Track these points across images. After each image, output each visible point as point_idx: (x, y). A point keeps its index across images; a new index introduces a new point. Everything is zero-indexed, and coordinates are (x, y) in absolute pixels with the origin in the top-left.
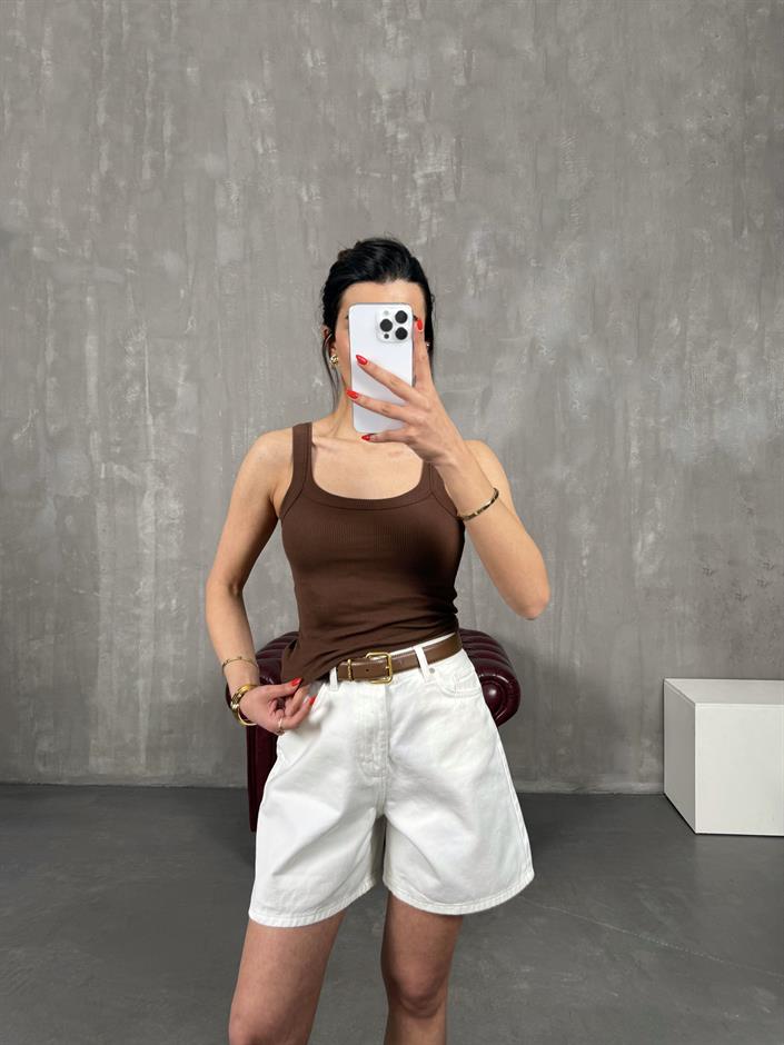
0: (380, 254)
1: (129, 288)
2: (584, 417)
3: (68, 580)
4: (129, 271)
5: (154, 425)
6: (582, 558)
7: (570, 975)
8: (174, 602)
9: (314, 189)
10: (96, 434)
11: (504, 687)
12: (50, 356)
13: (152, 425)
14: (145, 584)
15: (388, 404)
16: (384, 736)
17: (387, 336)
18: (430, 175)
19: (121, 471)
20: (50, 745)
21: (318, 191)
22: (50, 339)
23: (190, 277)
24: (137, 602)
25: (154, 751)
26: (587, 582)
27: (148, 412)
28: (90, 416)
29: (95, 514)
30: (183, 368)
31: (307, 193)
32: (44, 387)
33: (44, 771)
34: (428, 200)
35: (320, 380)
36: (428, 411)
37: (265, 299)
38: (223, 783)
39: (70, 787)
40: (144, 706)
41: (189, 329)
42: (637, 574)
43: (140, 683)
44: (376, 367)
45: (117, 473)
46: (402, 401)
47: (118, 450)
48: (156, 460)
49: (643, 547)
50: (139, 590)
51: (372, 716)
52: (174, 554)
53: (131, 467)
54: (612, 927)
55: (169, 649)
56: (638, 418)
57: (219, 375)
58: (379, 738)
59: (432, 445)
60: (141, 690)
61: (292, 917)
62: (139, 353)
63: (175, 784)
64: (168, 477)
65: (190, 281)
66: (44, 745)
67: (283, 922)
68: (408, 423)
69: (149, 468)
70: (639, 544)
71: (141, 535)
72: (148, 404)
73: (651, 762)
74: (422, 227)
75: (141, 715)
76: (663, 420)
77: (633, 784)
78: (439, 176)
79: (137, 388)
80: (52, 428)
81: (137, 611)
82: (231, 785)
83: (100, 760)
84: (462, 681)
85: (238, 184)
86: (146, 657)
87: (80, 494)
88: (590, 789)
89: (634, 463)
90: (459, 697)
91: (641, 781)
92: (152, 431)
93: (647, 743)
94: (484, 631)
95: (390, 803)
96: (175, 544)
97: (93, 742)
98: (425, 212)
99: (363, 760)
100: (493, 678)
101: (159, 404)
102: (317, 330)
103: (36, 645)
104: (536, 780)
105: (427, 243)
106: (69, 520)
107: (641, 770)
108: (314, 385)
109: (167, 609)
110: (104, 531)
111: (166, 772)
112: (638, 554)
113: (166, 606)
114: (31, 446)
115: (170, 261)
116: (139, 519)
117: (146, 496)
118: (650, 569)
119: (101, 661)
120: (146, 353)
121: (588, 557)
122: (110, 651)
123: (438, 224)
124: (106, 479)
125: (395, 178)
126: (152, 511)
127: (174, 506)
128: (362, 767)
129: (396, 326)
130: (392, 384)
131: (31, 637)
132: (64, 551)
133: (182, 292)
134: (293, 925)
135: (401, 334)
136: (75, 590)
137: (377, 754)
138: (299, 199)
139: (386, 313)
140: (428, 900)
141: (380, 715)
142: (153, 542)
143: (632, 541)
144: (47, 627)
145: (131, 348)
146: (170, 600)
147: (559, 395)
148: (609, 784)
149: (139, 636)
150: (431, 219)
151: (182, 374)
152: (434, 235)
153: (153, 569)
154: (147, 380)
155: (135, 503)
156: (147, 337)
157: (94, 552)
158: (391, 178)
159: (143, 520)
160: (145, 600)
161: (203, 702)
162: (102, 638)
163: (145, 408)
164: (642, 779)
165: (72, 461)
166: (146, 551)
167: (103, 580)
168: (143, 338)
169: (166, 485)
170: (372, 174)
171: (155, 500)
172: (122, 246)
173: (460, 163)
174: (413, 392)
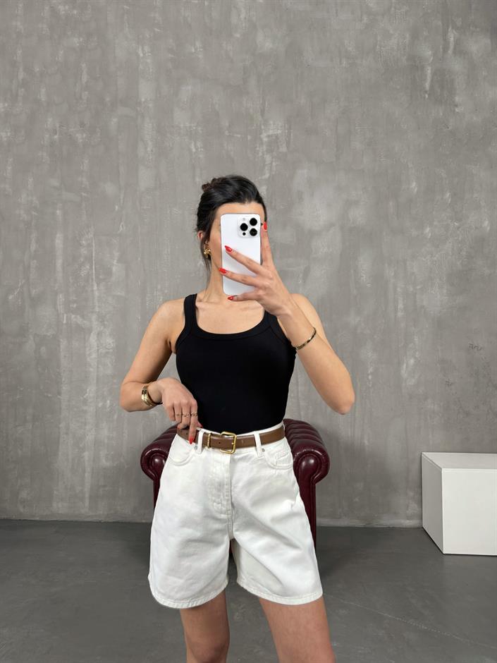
1: (84, 205)
2: (369, 285)
3: (42, 387)
4: (83, 194)
5: (98, 289)
6: (368, 375)
7: (363, 648)
8: (108, 402)
9: (199, 144)
10: (61, 295)
11: (320, 460)
12: (33, 247)
13: (96, 290)
14: (90, 390)
15: (245, 277)
16: (228, 489)
17: (244, 234)
18: (272, 136)
19: (76, 319)
20: (28, 494)
21: (202, 146)
22: (34, 236)
23: (122, 198)
24: (85, 402)
25: (94, 498)
26: (372, 390)
27: (94, 282)
28: (58, 284)
29: (59, 346)
30: (117, 254)
31: (195, 147)
32: (29, 267)
33: (24, 512)
34: (270, 151)
37: (168, 212)
39: (40, 521)
40: (88, 469)
41: (120, 230)
42: (404, 384)
43: (86, 454)
44: (238, 253)
45: (74, 320)
46: (254, 274)
47: (75, 306)
48: (99, 312)
49: (407, 367)
50: (87, 395)
51: (221, 475)
52: (109, 372)
53: (83, 317)
54: (390, 616)
55: (105, 433)
56: (403, 286)
57: (139, 259)
58: (225, 490)
59: (273, 302)
60: (87, 459)
62: (89, 245)
63: (108, 520)
64: (106, 323)
65: (122, 201)
66: (24, 494)
68: (258, 287)
69: (94, 317)
70: (405, 365)
71: (88, 359)
72: (94, 277)
73: (413, 507)
74: (266, 168)
75: (86, 475)
76: (418, 287)
77: (402, 521)
78: (277, 137)
79: (88, 267)
80: (33, 292)
81: (85, 408)
82: (144, 521)
83: (60, 505)
84: (282, 458)
85: (152, 141)
86: (90, 437)
87: (50, 333)
88: (375, 524)
89: (400, 314)
90: (278, 469)
92: (96, 293)
93: (411, 494)
94: (306, 421)
96: (110, 365)
97: (55, 492)
98: (268, 158)
100: (312, 452)
101: (101, 277)
103: (20, 429)
104: (339, 518)
105: (269, 177)
106: (43, 349)
107: (408, 512)
108: (198, 265)
109: (104, 407)
110: (65, 356)
111: (101, 512)
112: (404, 372)
113: (103, 404)
114: (20, 303)
115: (110, 189)
116: (87, 349)
117: (92, 334)
118: (412, 382)
119: (61, 440)
120: (94, 245)
121: (372, 373)
122: (67, 434)
123: (276, 166)
124: (67, 324)
125: (249, 137)
126: (95, 344)
127: (109, 341)
128: (213, 506)
129: (250, 227)
130: (248, 264)
131: (17, 424)
132: (39, 369)
133: (117, 207)
135: (253, 233)
136: (46, 394)
137: (224, 500)
138: (190, 150)
139: (244, 219)
141: (226, 475)
142: (96, 364)
143: (400, 364)
144: (28, 418)
145: (84, 242)
146: (105, 402)
147: (352, 271)
148: (387, 521)
149: (85, 424)
150: (272, 162)
151: (116, 258)
152: (274, 173)
153: (95, 381)
154: (94, 262)
155: (84, 338)
156: (94, 235)
157: (58, 370)
158: (247, 138)
159: (90, 350)
160: (90, 401)
161: (126, 467)
162: (62, 425)
163: (92, 279)
164: (408, 518)
165: (46, 312)
166: (91, 369)
167: (64, 388)
168: (92, 236)
169: (105, 327)
170: (235, 135)
171: (98, 337)
172: (80, 179)
173: (290, 128)
174: (261, 269)
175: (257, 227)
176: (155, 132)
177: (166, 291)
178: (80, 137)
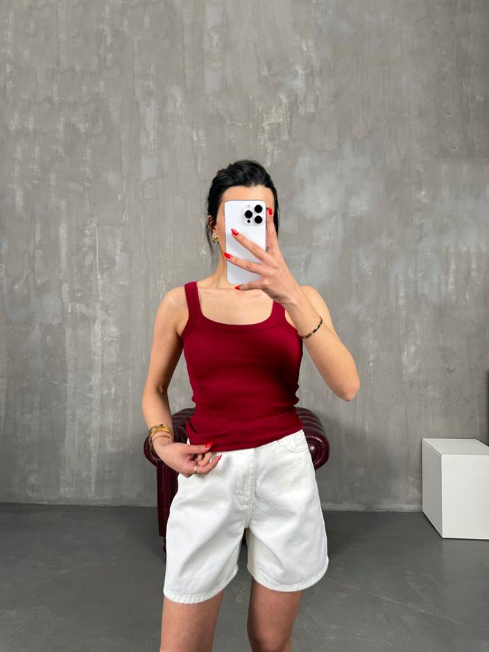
0: (246, 169)
1: (87, 194)
2: (370, 273)
3: (48, 375)
4: (86, 184)
5: (101, 279)
6: (369, 362)
7: (361, 631)
8: (113, 389)
9: (201, 133)
10: (65, 285)
11: (320, 446)
12: (38, 237)
13: (100, 280)
14: (95, 378)
15: (250, 263)
16: (253, 479)
17: (249, 221)
18: (273, 124)
19: (80, 308)
20: (36, 479)
21: (204, 134)
22: (38, 226)
23: (124, 188)
24: (91, 389)
25: (100, 483)
26: (373, 377)
27: (98, 270)
28: (62, 274)
29: (64, 334)
30: (120, 244)
31: (197, 136)
32: (34, 256)
33: (33, 496)
34: (271, 139)
35: (204, 251)
36: (276, 268)
37: (170, 201)
38: (143, 504)
39: (49, 505)
40: (94, 455)
41: (123, 220)
42: (405, 371)
43: (92, 440)
44: (244, 238)
45: (79, 309)
46: (258, 261)
47: (79, 295)
48: (103, 301)
49: (408, 354)
50: (92, 382)
51: (246, 466)
52: (114, 359)
53: (87, 305)
54: (388, 599)
55: (110, 419)
56: (405, 274)
57: (142, 248)
58: (249, 481)
60: (92, 445)
61: (191, 597)
62: (93, 235)
63: (113, 504)
64: (110, 311)
65: (124, 190)
66: (32, 479)
67: (185, 600)
68: (263, 276)
69: (98, 306)
70: (406, 353)
71: (93, 348)
72: (98, 267)
73: (413, 492)
74: (268, 156)
75: (92, 460)
76: (420, 275)
77: (403, 506)
78: (279, 125)
79: (92, 256)
80: (39, 281)
81: (90, 395)
82: (148, 506)
83: (67, 490)
85: (154, 130)
86: (95, 424)
87: (56, 322)
88: (375, 509)
89: (401, 302)
90: (298, 452)
91: (408, 504)
92: (100, 282)
93: (411, 479)
94: (307, 408)
95: (253, 522)
96: (114, 353)
97: (62, 477)
98: (270, 146)
99: (239, 494)
100: (312, 439)
101: (105, 266)
102: (203, 219)
103: (28, 416)
104: (341, 503)
105: (272, 165)
106: (49, 338)
107: (408, 497)
108: (201, 254)
109: (109, 394)
110: (70, 345)
111: (107, 497)
112: (405, 359)
113: (109, 392)
114: (26, 293)
115: (112, 178)
116: (92, 337)
117: (96, 323)
118: (412, 369)
119: (68, 427)
120: (97, 234)
121: (373, 361)
122: (73, 420)
123: (278, 154)
124: (72, 313)
125: (251, 126)
126: (100, 332)
127: (113, 330)
128: (237, 498)
129: (255, 215)
130: (253, 250)
131: (25, 411)
132: (46, 357)
133: (119, 197)
134: (192, 602)
135: (258, 220)
136: (52, 382)
137: (247, 491)
138: (192, 139)
139: (249, 206)
140: (277, 583)
141: (251, 466)
142: (101, 352)
143: (400, 351)
144: (35, 405)
145: (88, 232)
146: (111, 388)
147: (354, 260)
148: (387, 505)
149: (91, 411)
150: (274, 150)
151: (119, 248)
152: (275, 160)
153: (100, 369)
154: (97, 252)
155: (89, 327)
156: (98, 224)
157: (63, 359)
158: (249, 126)
159: (94, 338)
160: (95, 388)
161: (131, 452)
162: (68, 412)
163: (96, 269)
164: (409, 502)
165: (51, 302)
166: (96, 358)
167: (70, 376)
168: (95, 225)
169: (109, 316)
170: (237, 124)
171: (102, 326)
172: (82, 169)
173: (292, 116)
174: (266, 256)
175: (263, 215)
176: (157, 121)
177: (169, 280)
178: (82, 127)
